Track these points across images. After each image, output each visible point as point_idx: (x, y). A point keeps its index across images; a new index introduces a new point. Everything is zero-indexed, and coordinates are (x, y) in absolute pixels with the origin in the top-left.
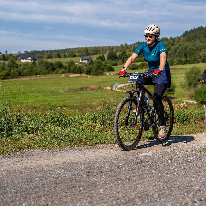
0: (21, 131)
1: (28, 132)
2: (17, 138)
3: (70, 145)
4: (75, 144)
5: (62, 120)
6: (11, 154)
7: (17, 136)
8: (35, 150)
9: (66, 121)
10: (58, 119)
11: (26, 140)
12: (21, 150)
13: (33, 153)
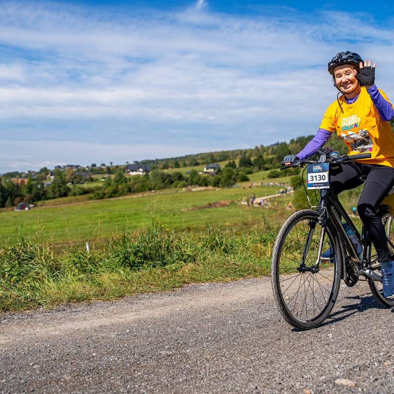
0: (176, 259)
1: (185, 261)
2: (174, 268)
3: (243, 276)
4: (249, 274)
5: (221, 244)
6: (175, 290)
7: (173, 266)
8: (202, 284)
9: (227, 246)
10: (217, 242)
11: (187, 271)
12: (186, 285)
13: (201, 287)
